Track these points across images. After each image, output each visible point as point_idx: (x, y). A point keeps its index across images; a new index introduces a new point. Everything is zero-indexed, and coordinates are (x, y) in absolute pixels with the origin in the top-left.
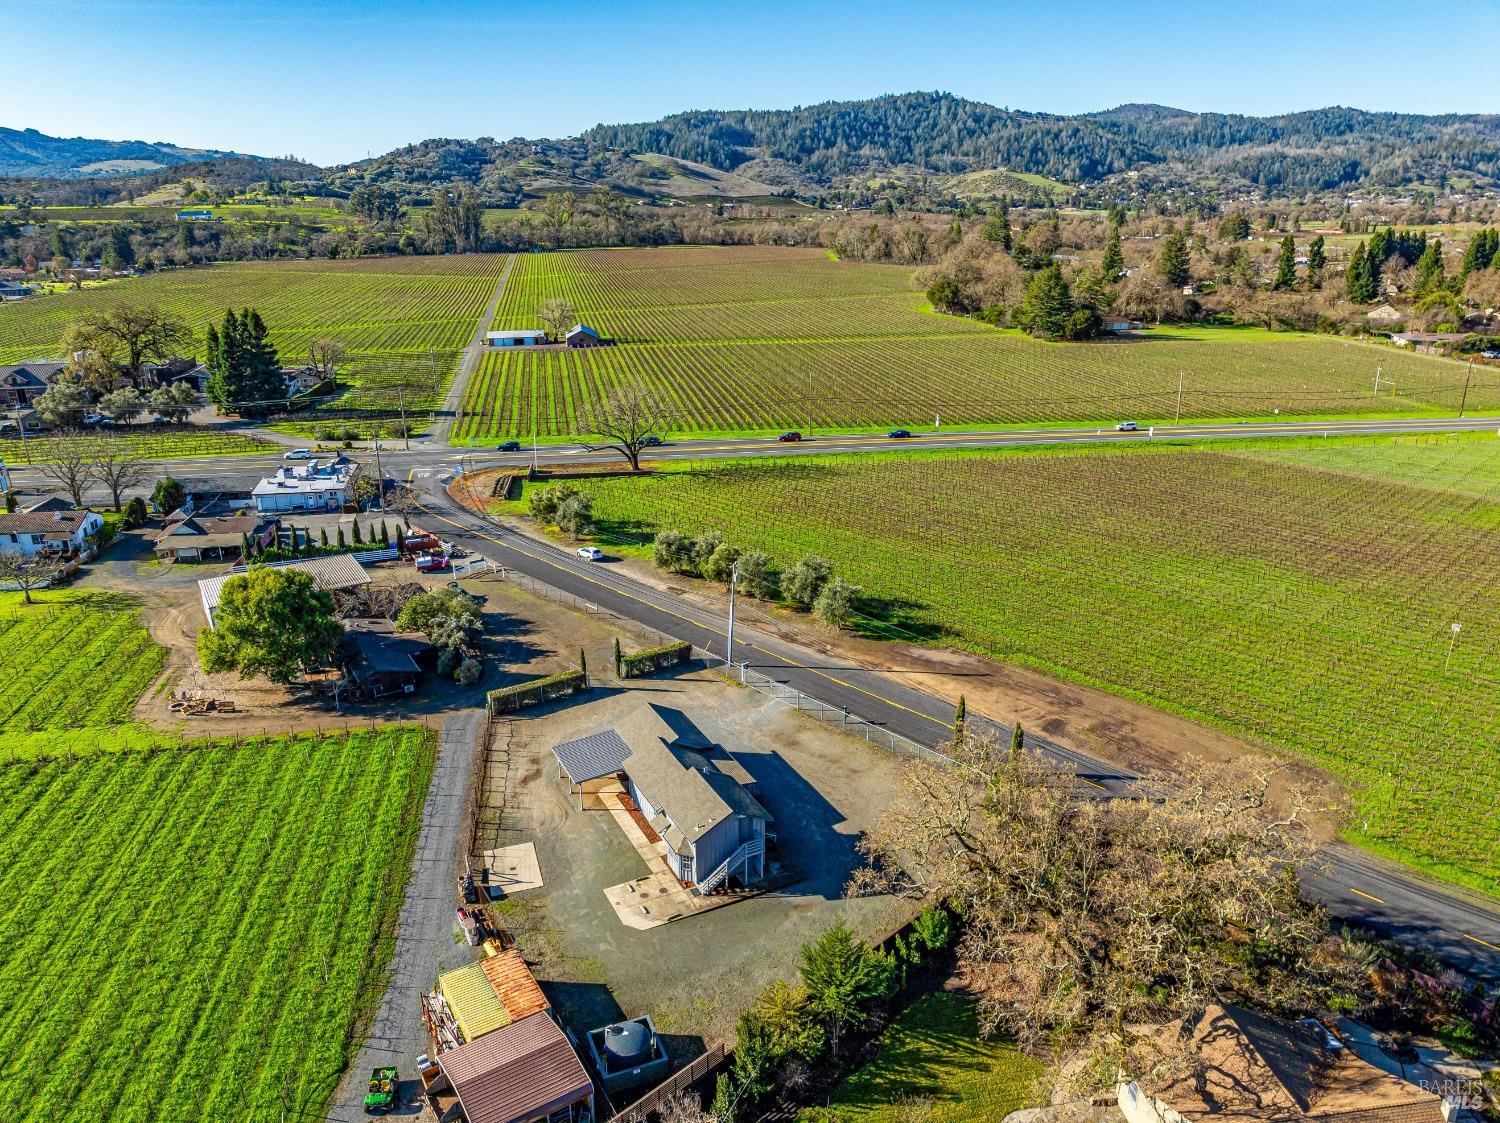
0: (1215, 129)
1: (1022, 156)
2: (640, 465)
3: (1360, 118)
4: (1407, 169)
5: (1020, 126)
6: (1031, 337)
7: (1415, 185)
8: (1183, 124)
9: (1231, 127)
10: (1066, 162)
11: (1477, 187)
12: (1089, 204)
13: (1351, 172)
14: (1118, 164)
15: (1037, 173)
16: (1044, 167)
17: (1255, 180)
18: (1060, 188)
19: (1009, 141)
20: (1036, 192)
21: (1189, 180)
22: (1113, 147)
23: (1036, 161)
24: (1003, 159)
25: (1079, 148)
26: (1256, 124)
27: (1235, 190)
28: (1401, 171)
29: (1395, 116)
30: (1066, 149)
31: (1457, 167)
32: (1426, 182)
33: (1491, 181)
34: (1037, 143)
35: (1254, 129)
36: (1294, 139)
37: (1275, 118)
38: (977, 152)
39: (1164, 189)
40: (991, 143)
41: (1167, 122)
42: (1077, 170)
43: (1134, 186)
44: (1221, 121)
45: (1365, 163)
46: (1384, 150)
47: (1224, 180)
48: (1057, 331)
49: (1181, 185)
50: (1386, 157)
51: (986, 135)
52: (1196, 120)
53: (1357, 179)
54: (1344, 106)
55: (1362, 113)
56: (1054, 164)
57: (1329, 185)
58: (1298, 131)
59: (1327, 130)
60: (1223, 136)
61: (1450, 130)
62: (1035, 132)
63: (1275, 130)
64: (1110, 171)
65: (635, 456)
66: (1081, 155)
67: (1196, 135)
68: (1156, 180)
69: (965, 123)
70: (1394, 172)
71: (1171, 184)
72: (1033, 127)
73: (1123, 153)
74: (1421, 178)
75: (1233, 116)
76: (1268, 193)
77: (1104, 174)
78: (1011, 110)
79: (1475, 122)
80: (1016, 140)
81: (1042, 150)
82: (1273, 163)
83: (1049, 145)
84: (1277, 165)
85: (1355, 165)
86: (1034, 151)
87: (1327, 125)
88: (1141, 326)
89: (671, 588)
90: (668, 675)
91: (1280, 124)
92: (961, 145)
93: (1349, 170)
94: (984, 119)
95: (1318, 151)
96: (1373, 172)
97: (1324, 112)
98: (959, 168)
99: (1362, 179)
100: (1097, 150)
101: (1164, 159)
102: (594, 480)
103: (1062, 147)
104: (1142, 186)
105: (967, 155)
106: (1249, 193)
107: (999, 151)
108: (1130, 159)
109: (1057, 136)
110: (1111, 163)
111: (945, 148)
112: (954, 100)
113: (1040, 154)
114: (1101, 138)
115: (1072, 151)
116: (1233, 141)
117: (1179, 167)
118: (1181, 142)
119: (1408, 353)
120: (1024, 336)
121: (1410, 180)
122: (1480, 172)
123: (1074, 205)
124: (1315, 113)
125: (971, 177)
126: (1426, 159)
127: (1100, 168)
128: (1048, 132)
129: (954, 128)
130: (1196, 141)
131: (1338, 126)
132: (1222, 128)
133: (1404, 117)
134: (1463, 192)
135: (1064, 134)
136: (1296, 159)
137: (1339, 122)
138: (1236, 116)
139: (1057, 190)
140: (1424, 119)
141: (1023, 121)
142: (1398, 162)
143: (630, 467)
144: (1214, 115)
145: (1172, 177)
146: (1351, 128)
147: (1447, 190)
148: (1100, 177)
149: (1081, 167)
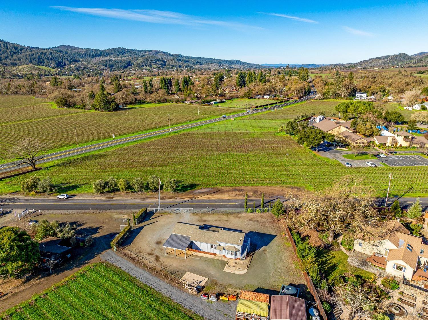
0: (90, 53)
1: (36, 60)
2: (36, 166)
3: (126, 50)
4: (142, 63)
5: (32, 51)
6: (99, 112)
7: (145, 67)
8: (81, 51)
9: (94, 52)
10: (51, 62)
11: (158, 67)
12: (63, 75)
13: (129, 64)
14: (67, 63)
15: (42, 65)
16: (44, 64)
17: (106, 66)
18: (52, 70)
19: (30, 56)
20: (45, 71)
21: (89, 67)
22: (64, 58)
23: (40, 62)
24: (29, 62)
25: (54, 58)
26: (101, 51)
27: (102, 69)
28: (141, 64)
29: (134, 50)
30: (49, 58)
31: (153, 62)
32: (147, 66)
33: (161, 66)
34: (39, 56)
35: (101, 53)
36: (112, 55)
37: (105, 50)
38: (19, 59)
39: (83, 69)
40: (23, 57)
41: (76, 51)
42: (55, 65)
43: (74, 69)
44: (92, 51)
45: (132, 62)
46: (135, 58)
47: (98, 66)
48: (108, 109)
49: (87, 68)
50: (136, 60)
51: (21, 54)
52: (84, 50)
53: (131, 66)
54: (122, 47)
55: (126, 49)
56: (47, 63)
57: (125, 67)
58: (112, 54)
59: (119, 53)
60: (93, 55)
61: (147, 54)
62: (38, 53)
63: (106, 53)
64: (65, 65)
65: (34, 164)
66: (55, 60)
67: (85, 54)
68: (80, 67)
69: (12, 50)
70: (139, 64)
71: (85, 68)
72: (36, 52)
73: (67, 59)
74: (146, 65)
75: (94, 49)
76: (111, 70)
77: (63, 66)
78: (26, 46)
79: (152, 52)
80: (32, 55)
81: (42, 58)
82: (110, 62)
83: (44, 57)
84: (111, 62)
85: (130, 62)
86: (39, 59)
87: (119, 52)
88: (125, 106)
89: (106, 198)
90: (147, 219)
91: (107, 51)
92: (12, 57)
93: (129, 63)
94: (18, 49)
95: (119, 59)
96: (135, 64)
97: (117, 49)
98: (14, 64)
99: (132, 66)
100: (59, 58)
101: (80, 61)
102: (21, 175)
103: (48, 58)
104: (76, 69)
105: (15, 60)
106: (106, 70)
107: (27, 59)
108: (70, 61)
109: (45, 54)
110: (65, 62)
111: (6, 58)
112: (5, 42)
113: (41, 60)
114: (60, 55)
115: (51, 59)
116: (96, 56)
117: (85, 63)
118: (82, 56)
119: (191, 105)
120: (96, 112)
121: (143, 66)
122: (158, 64)
123: (59, 75)
124: (115, 49)
125: (21, 67)
126: (146, 60)
127: (62, 64)
128: (42, 53)
129: (8, 51)
130: (86, 56)
131: (122, 52)
132: (92, 52)
133: (136, 50)
134: (156, 68)
135: (47, 54)
136: (115, 61)
137: (122, 51)
138: (95, 49)
139: (51, 71)
140: (141, 51)
141: (32, 50)
142: (140, 61)
143: (31, 168)
144: (89, 49)
145: (84, 66)
146: (125, 53)
147: (152, 68)
148: (62, 66)
149: (56, 64)
